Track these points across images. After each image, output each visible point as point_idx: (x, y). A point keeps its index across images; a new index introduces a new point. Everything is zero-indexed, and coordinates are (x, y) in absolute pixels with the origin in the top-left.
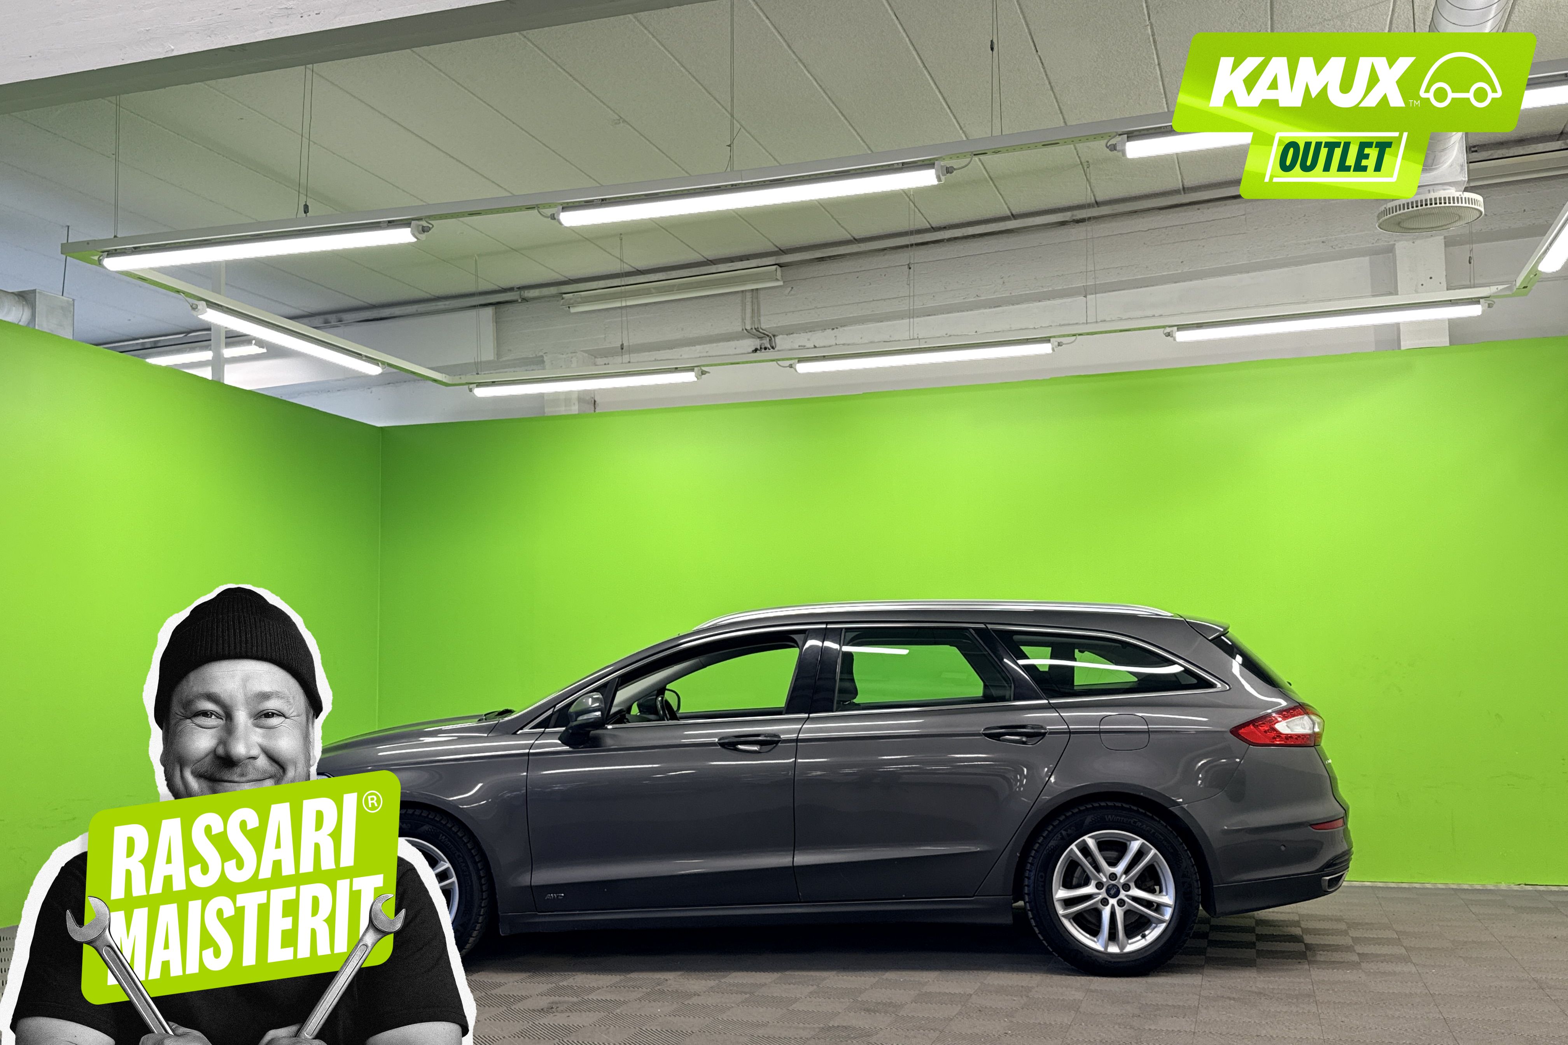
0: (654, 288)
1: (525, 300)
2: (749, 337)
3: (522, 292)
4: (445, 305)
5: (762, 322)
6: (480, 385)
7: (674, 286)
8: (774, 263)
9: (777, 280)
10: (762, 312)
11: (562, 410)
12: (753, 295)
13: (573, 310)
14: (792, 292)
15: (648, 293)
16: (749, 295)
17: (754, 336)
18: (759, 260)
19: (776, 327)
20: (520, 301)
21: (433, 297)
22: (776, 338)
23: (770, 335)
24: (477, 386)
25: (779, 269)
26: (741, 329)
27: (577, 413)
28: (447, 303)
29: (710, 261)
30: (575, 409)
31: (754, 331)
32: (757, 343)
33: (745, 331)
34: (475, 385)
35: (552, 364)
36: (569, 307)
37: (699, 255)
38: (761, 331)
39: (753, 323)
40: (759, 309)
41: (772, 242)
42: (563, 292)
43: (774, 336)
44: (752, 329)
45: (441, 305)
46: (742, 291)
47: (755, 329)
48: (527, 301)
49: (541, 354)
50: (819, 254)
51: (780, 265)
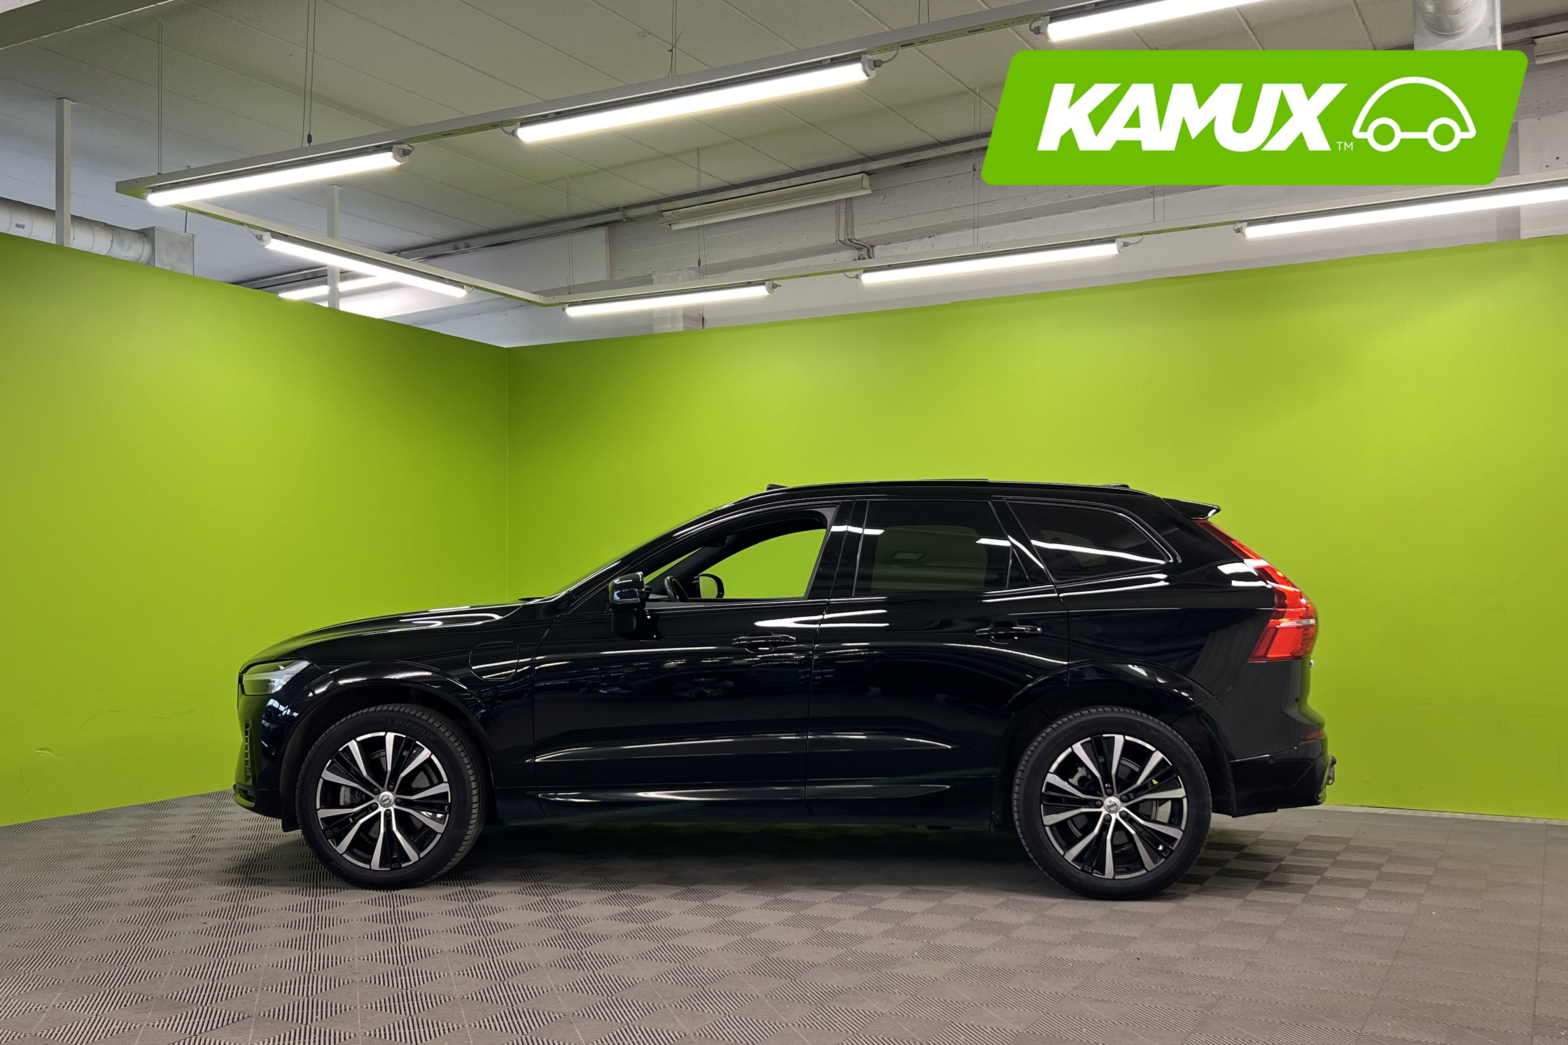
0: (746, 202)
1: (630, 220)
2: (847, 249)
3: (626, 212)
4: (557, 227)
5: (855, 232)
6: (572, 304)
7: (764, 199)
8: (859, 171)
9: (863, 188)
10: (855, 223)
11: (668, 328)
12: (846, 205)
13: (675, 227)
14: (885, 201)
15: (740, 207)
16: (843, 205)
17: (851, 248)
18: (845, 168)
19: (872, 237)
20: (625, 220)
21: (547, 220)
22: (875, 249)
23: (867, 245)
24: (569, 306)
25: (866, 177)
26: (835, 241)
27: (682, 329)
28: (559, 225)
29: (800, 171)
30: (680, 326)
31: (848, 242)
32: (856, 253)
33: (839, 242)
34: (567, 305)
35: (660, 282)
36: (670, 225)
37: (785, 166)
38: (854, 241)
39: (847, 234)
40: (852, 221)
41: (855, 150)
42: (663, 210)
43: (872, 247)
44: (845, 240)
45: (555, 227)
46: (837, 201)
47: (849, 240)
48: (632, 221)
49: (650, 273)
50: (903, 160)
51: (868, 173)
